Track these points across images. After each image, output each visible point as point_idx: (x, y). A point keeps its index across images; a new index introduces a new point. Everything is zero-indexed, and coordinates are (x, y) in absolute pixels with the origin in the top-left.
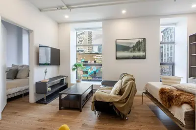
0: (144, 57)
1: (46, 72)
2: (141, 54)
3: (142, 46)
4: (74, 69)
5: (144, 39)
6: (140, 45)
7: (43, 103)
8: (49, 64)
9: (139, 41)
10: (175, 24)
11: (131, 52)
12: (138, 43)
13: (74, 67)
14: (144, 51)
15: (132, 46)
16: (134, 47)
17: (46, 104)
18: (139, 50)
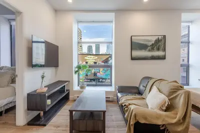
0: (164, 58)
1: (43, 77)
2: (161, 53)
3: (161, 44)
4: (76, 72)
5: (165, 36)
6: (160, 44)
7: (39, 125)
8: (41, 66)
9: (158, 38)
10: (191, 22)
11: (149, 51)
12: (158, 41)
13: (77, 69)
14: (164, 50)
15: (150, 44)
16: (153, 45)
17: (45, 125)
18: (158, 49)
